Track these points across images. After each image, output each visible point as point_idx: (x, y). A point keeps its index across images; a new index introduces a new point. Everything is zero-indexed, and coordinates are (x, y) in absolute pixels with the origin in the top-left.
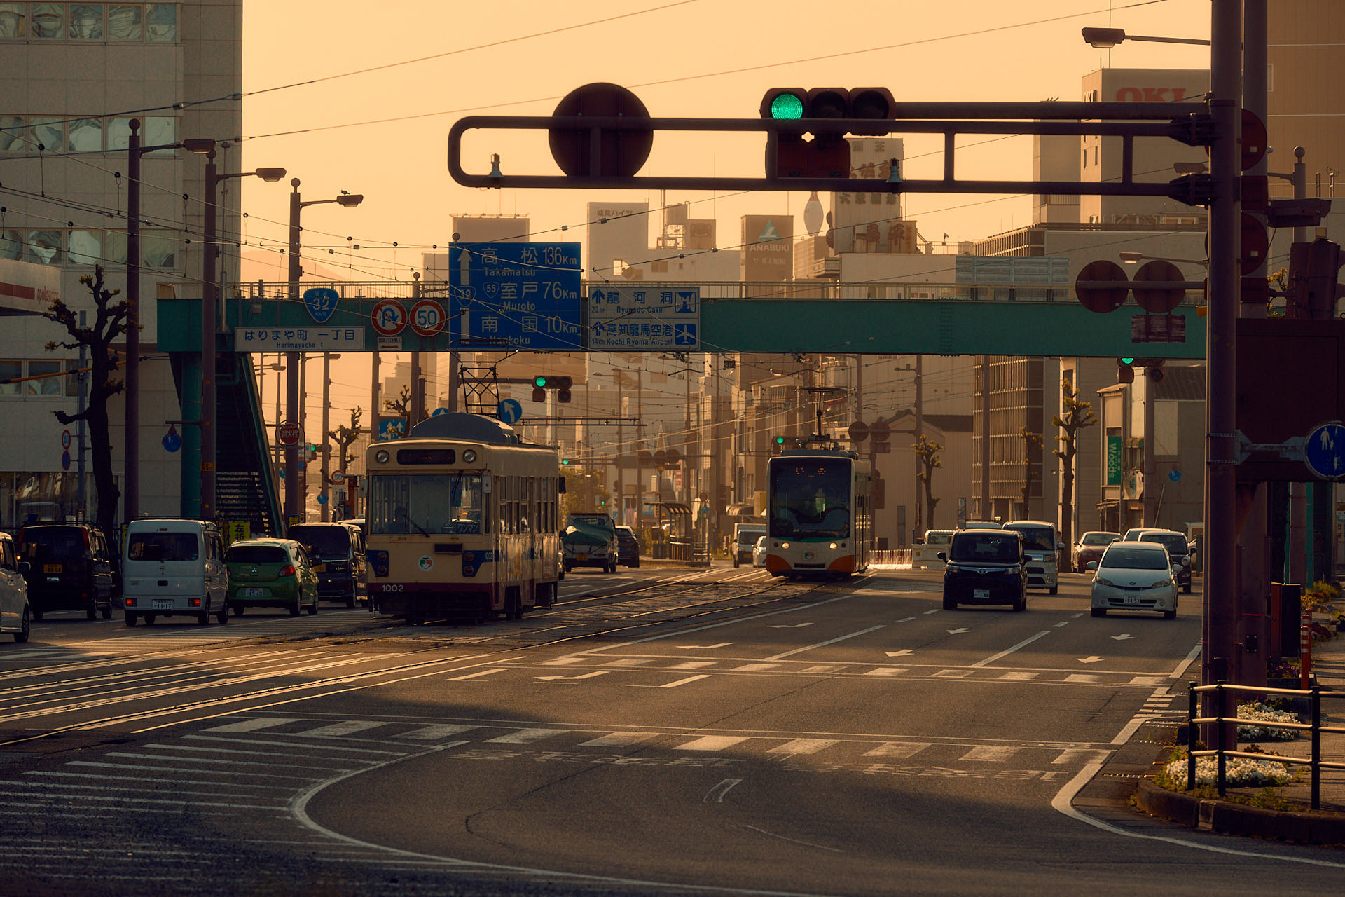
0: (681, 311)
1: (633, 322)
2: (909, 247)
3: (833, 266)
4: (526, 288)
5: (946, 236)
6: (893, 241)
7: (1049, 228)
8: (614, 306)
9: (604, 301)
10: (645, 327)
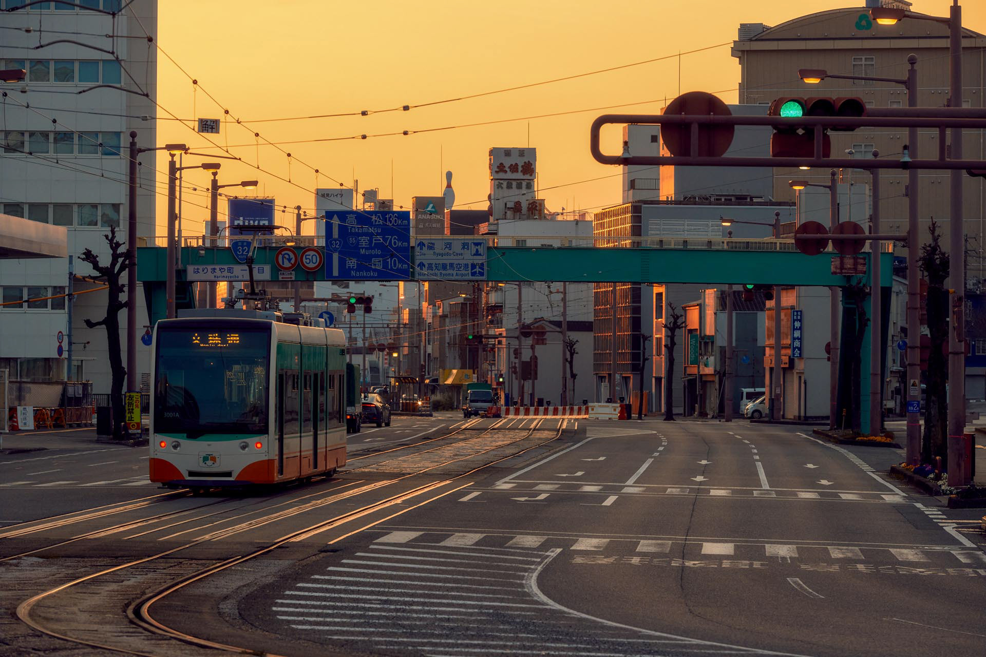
0: (474, 255)
1: (444, 262)
2: (540, 214)
3: (493, 227)
4: (375, 240)
5: (563, 209)
6: (530, 212)
7: (645, 204)
8: (432, 252)
9: (425, 249)
10: (451, 265)
